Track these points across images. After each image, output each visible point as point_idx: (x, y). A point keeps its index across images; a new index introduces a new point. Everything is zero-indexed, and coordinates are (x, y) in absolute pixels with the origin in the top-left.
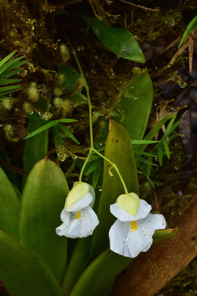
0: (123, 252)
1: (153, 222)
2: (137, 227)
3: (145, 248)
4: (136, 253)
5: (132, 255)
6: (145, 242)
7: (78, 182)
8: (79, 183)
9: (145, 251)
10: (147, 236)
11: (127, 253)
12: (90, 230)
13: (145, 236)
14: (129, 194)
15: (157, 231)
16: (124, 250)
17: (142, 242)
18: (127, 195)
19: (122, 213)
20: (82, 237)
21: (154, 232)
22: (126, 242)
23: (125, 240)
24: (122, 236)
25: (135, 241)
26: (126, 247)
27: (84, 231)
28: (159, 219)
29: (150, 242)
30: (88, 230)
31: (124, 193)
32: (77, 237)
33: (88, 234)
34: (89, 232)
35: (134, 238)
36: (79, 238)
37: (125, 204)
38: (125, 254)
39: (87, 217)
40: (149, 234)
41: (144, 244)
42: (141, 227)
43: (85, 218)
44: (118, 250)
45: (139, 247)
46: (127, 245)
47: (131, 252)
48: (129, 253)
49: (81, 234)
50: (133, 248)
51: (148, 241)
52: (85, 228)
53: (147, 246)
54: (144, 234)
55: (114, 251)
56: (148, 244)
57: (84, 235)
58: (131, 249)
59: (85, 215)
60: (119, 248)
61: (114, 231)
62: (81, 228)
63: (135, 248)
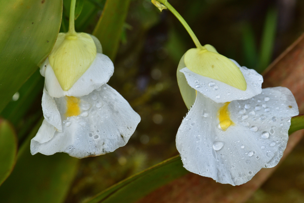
1: (265, 106)
2: (232, 119)
3: (273, 159)
4: (250, 173)
5: (236, 179)
7: (68, 34)
11: (226, 175)
12: (119, 136)
14: (203, 47)
16: (218, 169)
18: (202, 50)
19: (214, 86)
20: (104, 153)
22: (217, 151)
24: (206, 139)
26: (220, 164)
27: (104, 140)
28: (276, 97)
29: (279, 145)
30: (113, 136)
31: (194, 46)
32: (90, 153)
33: (116, 146)
34: (117, 140)
35: (239, 141)
36: (94, 155)
37: (213, 66)
38: (223, 179)
39: (100, 109)
40: (274, 128)
41: (268, 152)
42: (239, 119)
43: (94, 112)
44: (207, 170)
45: (258, 157)
46: (221, 158)
47: (235, 173)
48: (230, 177)
49: (97, 147)
50: (240, 162)
51: (276, 144)
52: (104, 132)
53: (276, 154)
54: (257, 131)
55: (199, 173)
56: (276, 149)
57: (108, 147)
58: (234, 167)
59: (94, 105)
60: (209, 165)
61: (190, 129)
62: (93, 134)
63: (247, 161)
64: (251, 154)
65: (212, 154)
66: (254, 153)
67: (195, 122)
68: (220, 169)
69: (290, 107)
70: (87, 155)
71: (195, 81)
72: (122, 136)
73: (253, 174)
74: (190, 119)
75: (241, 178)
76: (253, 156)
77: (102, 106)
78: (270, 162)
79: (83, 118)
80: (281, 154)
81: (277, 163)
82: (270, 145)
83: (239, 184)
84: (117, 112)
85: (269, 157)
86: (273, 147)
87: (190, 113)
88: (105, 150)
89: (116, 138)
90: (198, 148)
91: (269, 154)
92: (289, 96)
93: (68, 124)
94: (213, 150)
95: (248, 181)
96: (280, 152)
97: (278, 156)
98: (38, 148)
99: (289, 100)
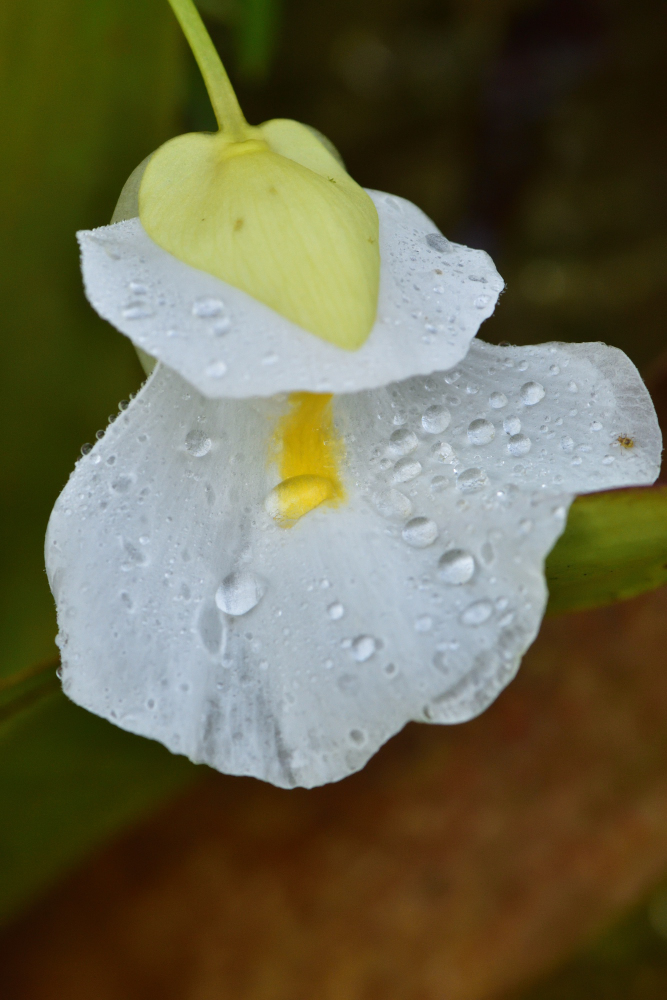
0: (211, 725)
2: (341, 476)
3: (463, 683)
4: (356, 736)
5: (296, 762)
6: (460, 620)
9: (457, 712)
11: (253, 739)
14: (253, 132)
16: (214, 703)
17: (428, 623)
22: (231, 619)
24: (185, 556)
26: (234, 679)
28: (573, 387)
29: (507, 621)
35: (326, 584)
37: (239, 224)
38: (228, 752)
40: (498, 536)
41: (442, 647)
42: (378, 477)
44: (151, 704)
45: (390, 668)
46: (245, 654)
47: (292, 731)
48: (272, 743)
50: (314, 680)
51: (494, 612)
53: (481, 661)
54: (435, 542)
55: (113, 714)
56: (487, 639)
58: (291, 700)
60: (165, 683)
61: (104, 505)
63: (344, 680)
64: (366, 649)
65: (194, 631)
66: (378, 644)
67: (132, 475)
68: (227, 703)
69: (626, 442)
71: (133, 286)
73: (370, 746)
74: (112, 460)
75: (318, 757)
76: (372, 658)
78: (451, 693)
80: (508, 666)
81: (486, 704)
82: (461, 614)
83: (309, 782)
85: (445, 670)
86: (474, 626)
87: (116, 431)
90: (125, 597)
91: (445, 661)
92: (628, 389)
94: (211, 614)
95: (350, 772)
96: (501, 655)
97: (492, 671)
99: (623, 409)
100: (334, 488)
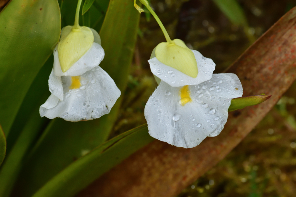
0: (174, 139)
1: (218, 87)
2: (191, 97)
3: (215, 130)
4: (198, 139)
5: (188, 144)
6: (214, 120)
7: (73, 27)
8: (76, 28)
9: (215, 135)
10: (214, 111)
11: (181, 141)
12: (105, 106)
13: (211, 110)
14: (172, 41)
15: (234, 101)
16: (174, 135)
17: (209, 121)
18: (171, 43)
19: (172, 73)
20: (92, 119)
21: (230, 102)
22: (175, 121)
23: (174, 119)
24: (167, 112)
25: (194, 120)
26: (177, 131)
27: (93, 109)
28: (227, 80)
29: (222, 120)
30: (100, 106)
31: (165, 40)
32: (82, 118)
33: (101, 114)
34: (103, 109)
35: (191, 115)
36: (85, 120)
38: (177, 143)
39: (94, 85)
40: (219, 106)
41: (211, 125)
42: (196, 97)
43: (89, 87)
44: (165, 136)
45: (204, 128)
46: (178, 127)
47: (187, 139)
48: (184, 141)
49: (88, 113)
50: (191, 131)
51: (219, 118)
52: (94, 103)
53: (218, 126)
54: (208, 107)
55: (159, 138)
56: (219, 123)
57: (95, 114)
58: (187, 134)
59: (90, 81)
60: (166, 133)
61: (154, 104)
62: (86, 104)
63: (196, 131)
64: (199, 126)
65: (170, 124)
66: (201, 125)
67: (158, 99)
68: (176, 135)
69: (237, 89)
70: (79, 120)
72: (107, 107)
73: (201, 141)
74: (155, 97)
75: (192, 143)
76: (200, 127)
77: (95, 82)
78: (213, 132)
79: (81, 91)
80: (222, 127)
81: (219, 133)
82: (214, 119)
83: (190, 147)
84: (105, 88)
85: (213, 128)
86: (217, 121)
87: (155, 92)
88: (92, 116)
89: (102, 107)
90: (159, 119)
91: (212, 127)
92: (236, 80)
93: (69, 95)
94: (172, 121)
95: (197, 145)
96: (221, 125)
97: (220, 128)
98: (46, 112)
99: (236, 83)
100: (190, 99)
